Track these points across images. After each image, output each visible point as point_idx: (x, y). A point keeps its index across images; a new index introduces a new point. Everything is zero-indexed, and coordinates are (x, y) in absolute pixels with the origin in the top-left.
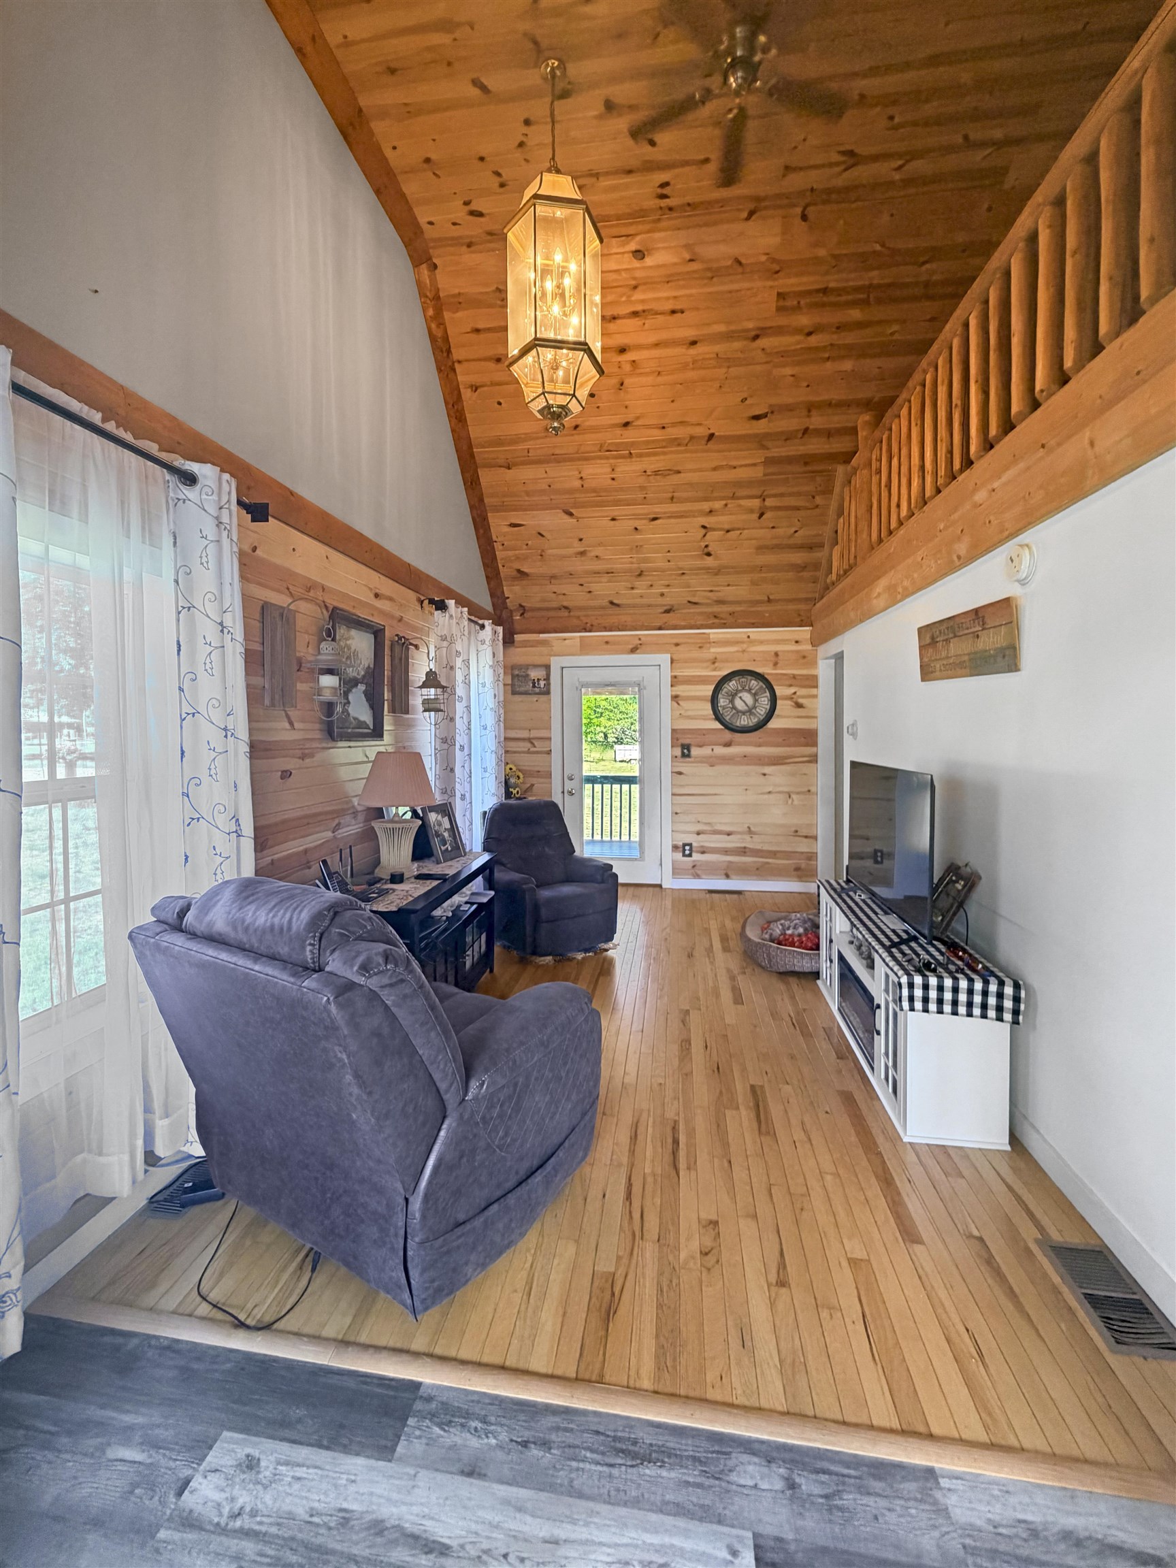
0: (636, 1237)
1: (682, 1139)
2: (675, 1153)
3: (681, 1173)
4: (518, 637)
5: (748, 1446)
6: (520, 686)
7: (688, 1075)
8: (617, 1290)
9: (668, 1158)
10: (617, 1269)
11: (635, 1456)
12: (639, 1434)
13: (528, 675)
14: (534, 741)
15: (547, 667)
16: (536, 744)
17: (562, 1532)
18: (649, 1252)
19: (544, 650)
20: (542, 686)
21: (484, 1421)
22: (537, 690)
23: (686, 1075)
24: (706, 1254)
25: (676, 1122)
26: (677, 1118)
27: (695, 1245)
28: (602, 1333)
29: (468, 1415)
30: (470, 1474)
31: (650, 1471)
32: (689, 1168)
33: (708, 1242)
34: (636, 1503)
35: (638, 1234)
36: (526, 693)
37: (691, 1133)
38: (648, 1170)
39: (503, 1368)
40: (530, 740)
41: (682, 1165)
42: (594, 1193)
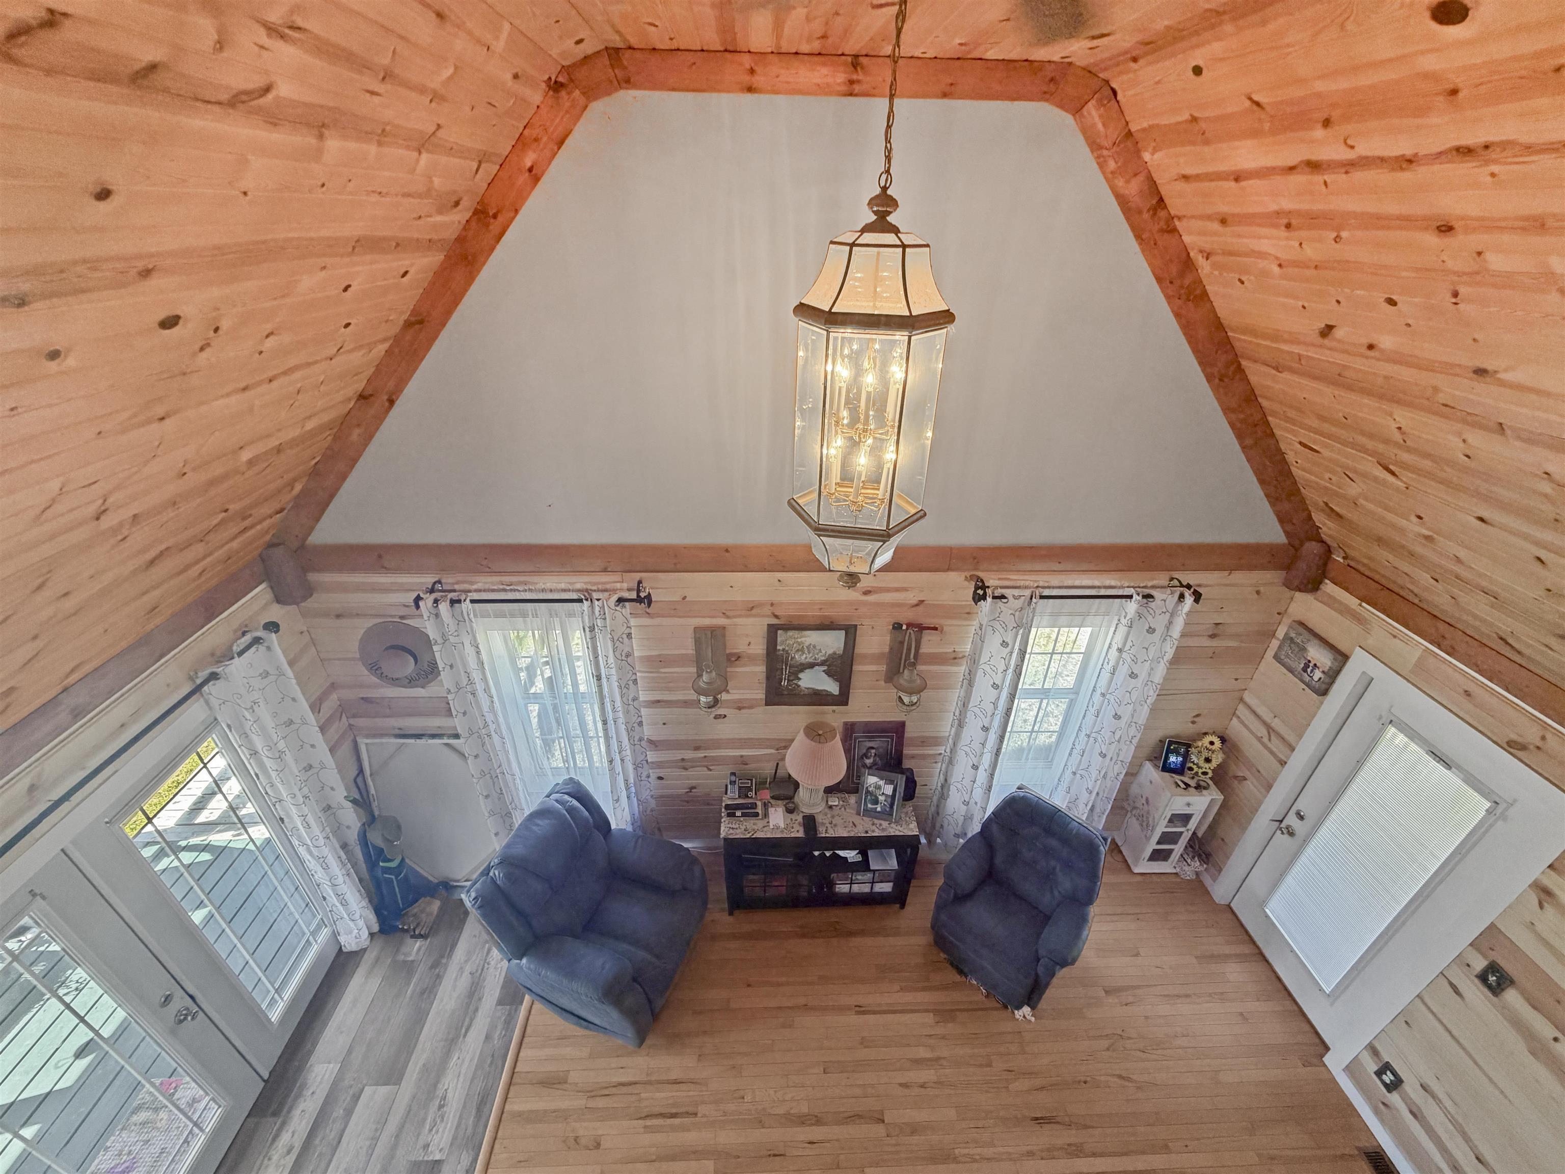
0: (592, 1093)
1: (677, 1121)
2: (662, 1115)
3: (640, 1122)
4: (1329, 587)
5: (475, 1160)
6: (1287, 656)
7: (761, 1124)
8: (555, 1086)
9: (657, 1110)
10: (570, 1084)
11: (480, 1104)
12: (488, 1106)
13: (1304, 649)
14: (1272, 735)
15: (1343, 657)
16: (1273, 737)
17: (461, 1079)
18: (580, 1102)
19: (1356, 628)
20: (1316, 678)
21: (505, 1035)
22: (1307, 679)
23: (760, 1122)
24: (575, 1140)
25: (696, 1114)
26: (699, 1115)
27: (581, 1132)
28: (534, 1082)
29: (507, 1030)
30: (486, 1038)
31: (474, 1112)
32: (645, 1127)
33: (583, 1141)
34: (464, 1107)
35: (592, 1094)
36: (1291, 670)
37: (685, 1129)
38: (643, 1095)
39: (523, 1037)
40: (1269, 727)
41: (649, 1122)
42: (624, 1061)
